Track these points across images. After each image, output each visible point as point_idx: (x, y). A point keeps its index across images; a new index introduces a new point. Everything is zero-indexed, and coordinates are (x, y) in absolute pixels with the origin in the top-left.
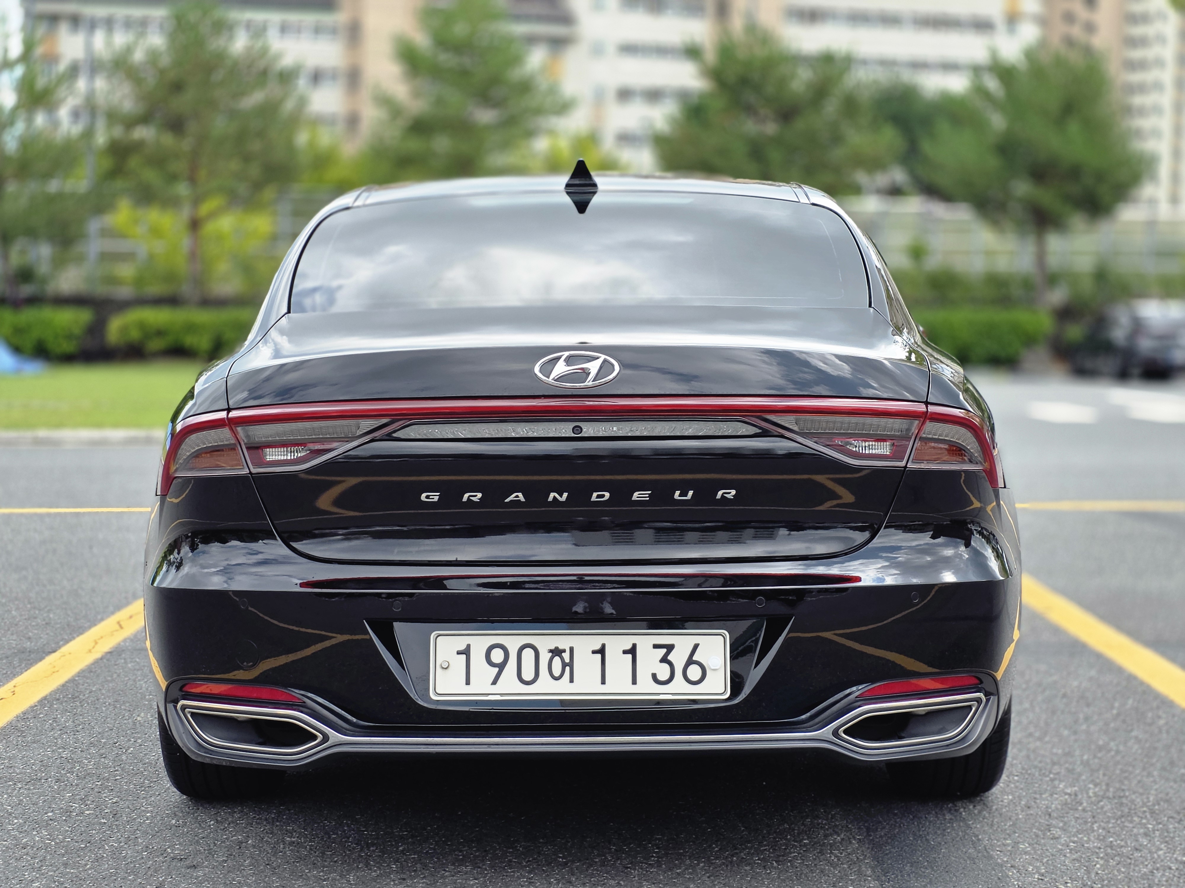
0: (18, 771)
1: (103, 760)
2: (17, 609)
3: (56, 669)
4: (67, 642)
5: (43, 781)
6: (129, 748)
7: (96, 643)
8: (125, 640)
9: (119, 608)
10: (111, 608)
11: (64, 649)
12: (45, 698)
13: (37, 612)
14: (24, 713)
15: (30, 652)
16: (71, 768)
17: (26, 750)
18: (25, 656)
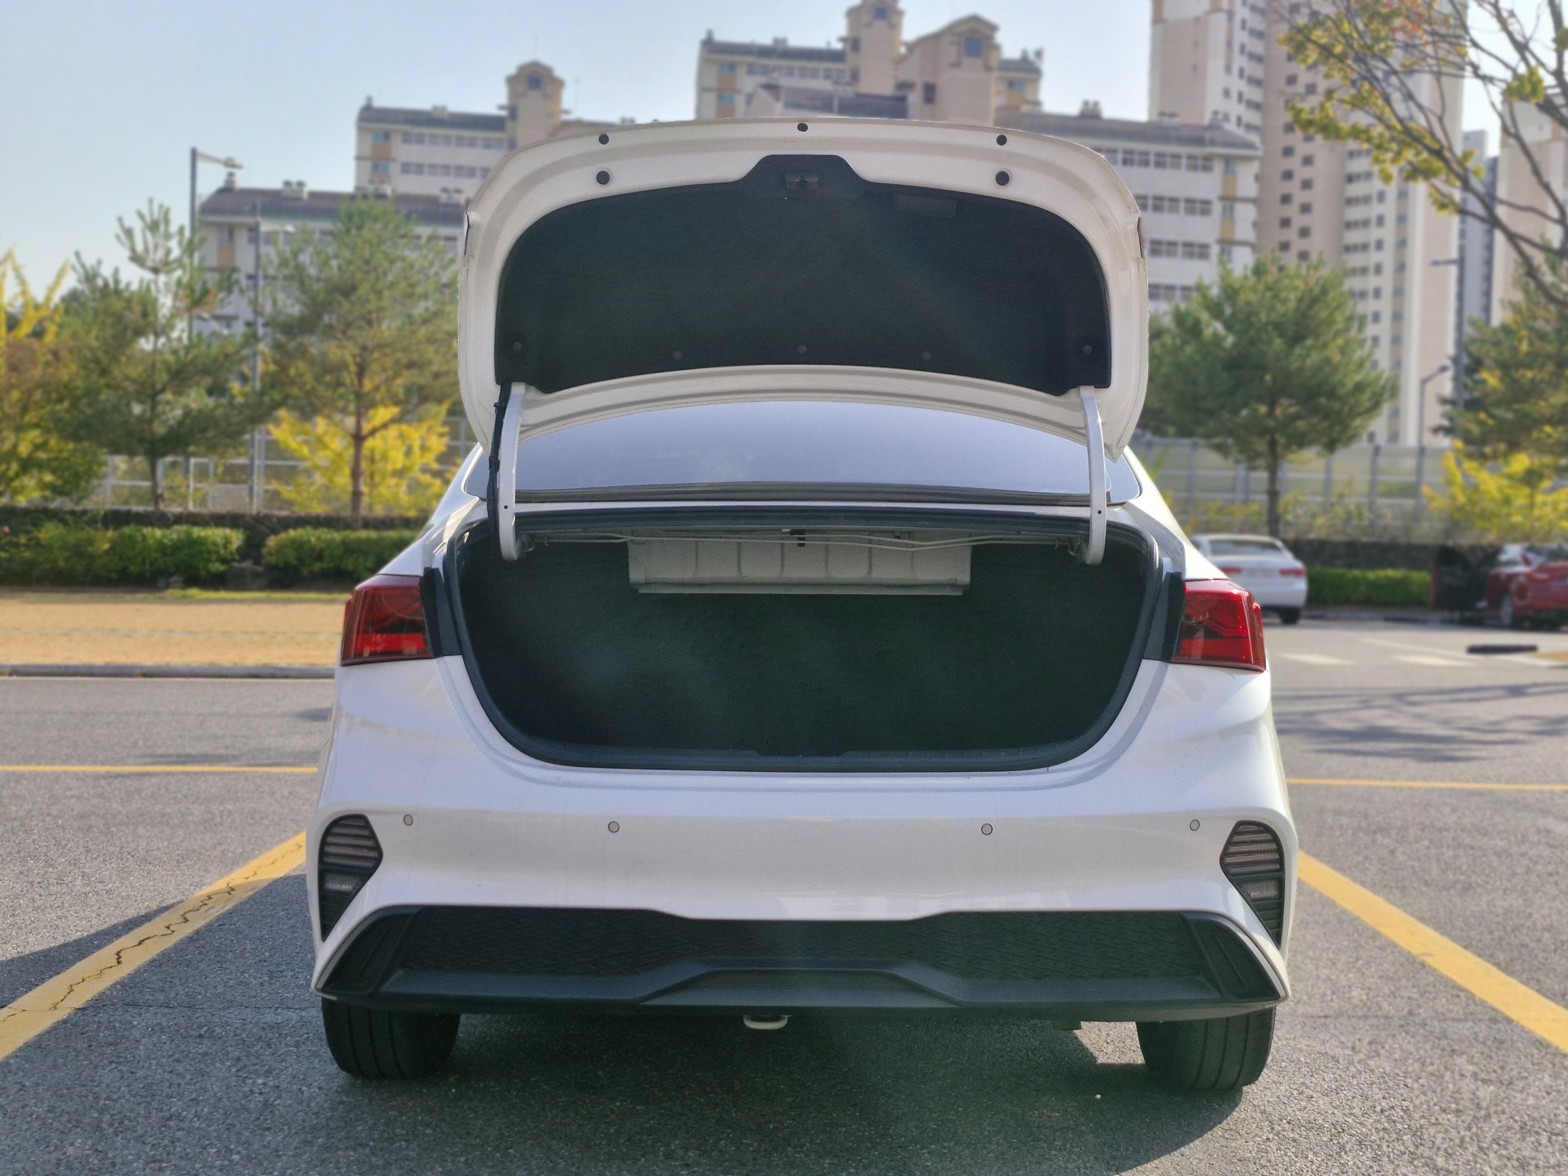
11: (20, 1002)
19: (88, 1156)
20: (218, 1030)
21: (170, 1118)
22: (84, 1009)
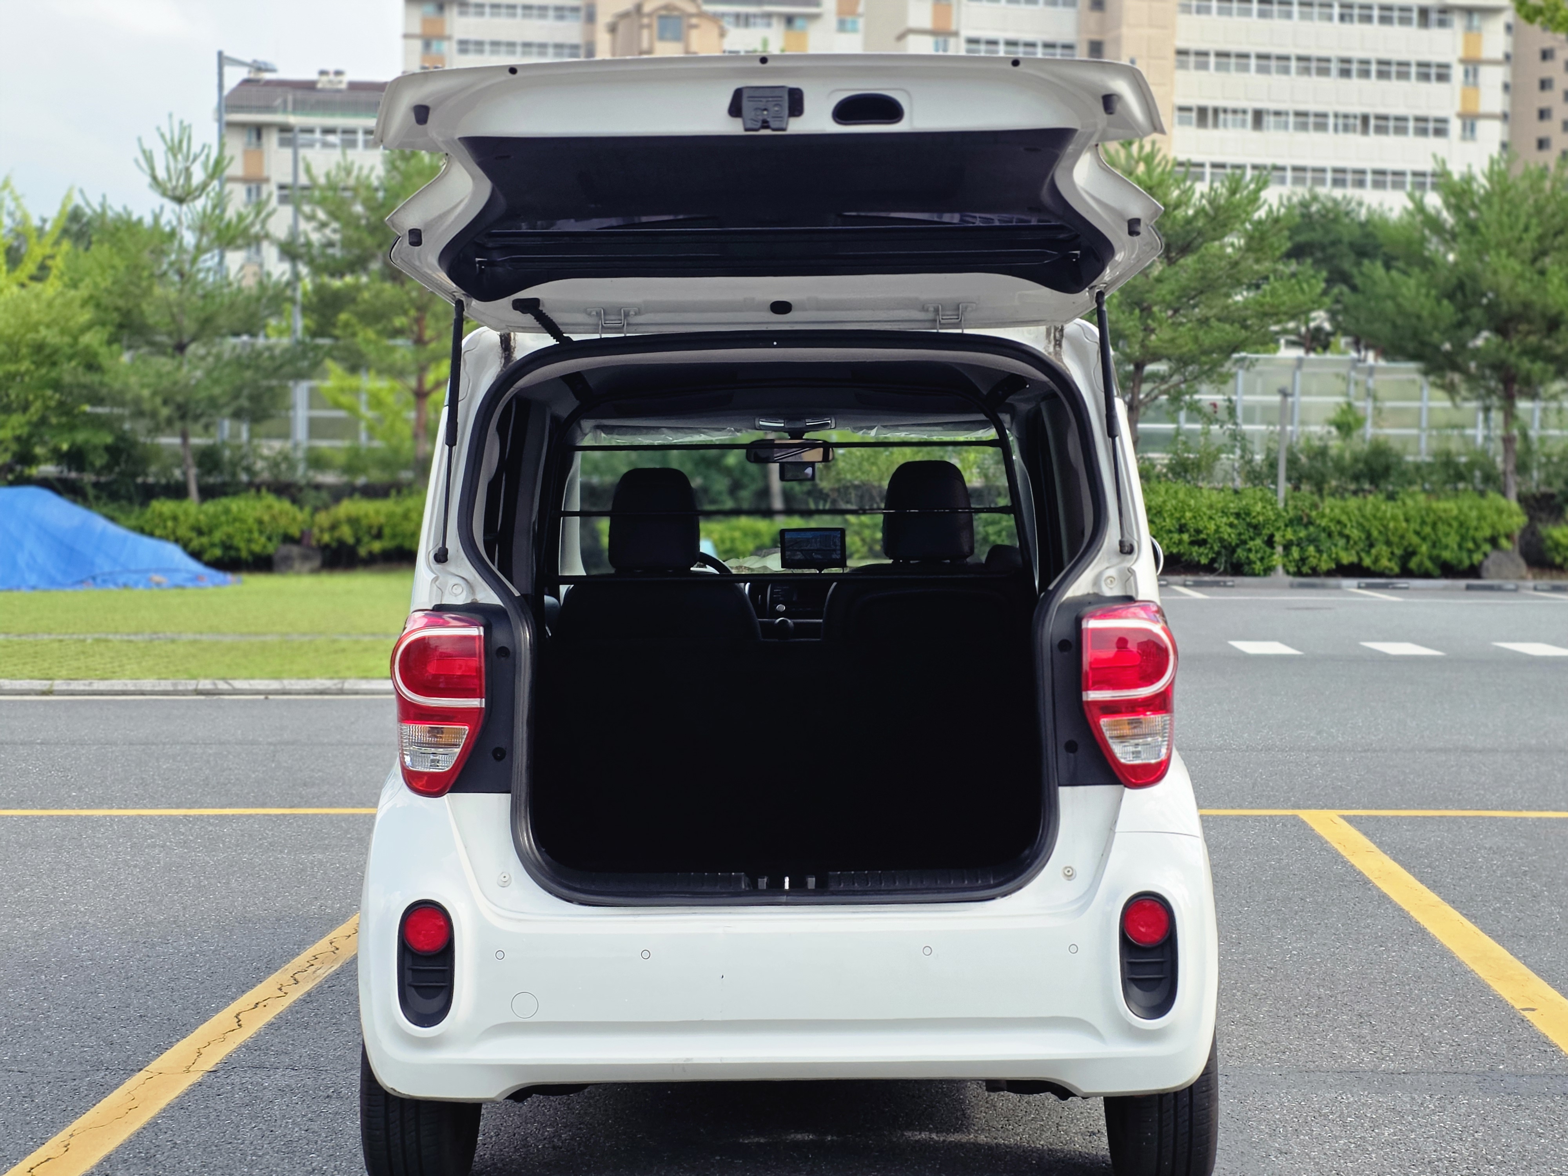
3: (134, 1103)
4: (161, 1051)
7: (200, 1054)
8: (239, 1048)
9: (243, 988)
10: (233, 989)
11: (154, 1066)
12: (108, 1159)
15: (106, 1069)
18: (98, 1077)
22: (215, 1071)
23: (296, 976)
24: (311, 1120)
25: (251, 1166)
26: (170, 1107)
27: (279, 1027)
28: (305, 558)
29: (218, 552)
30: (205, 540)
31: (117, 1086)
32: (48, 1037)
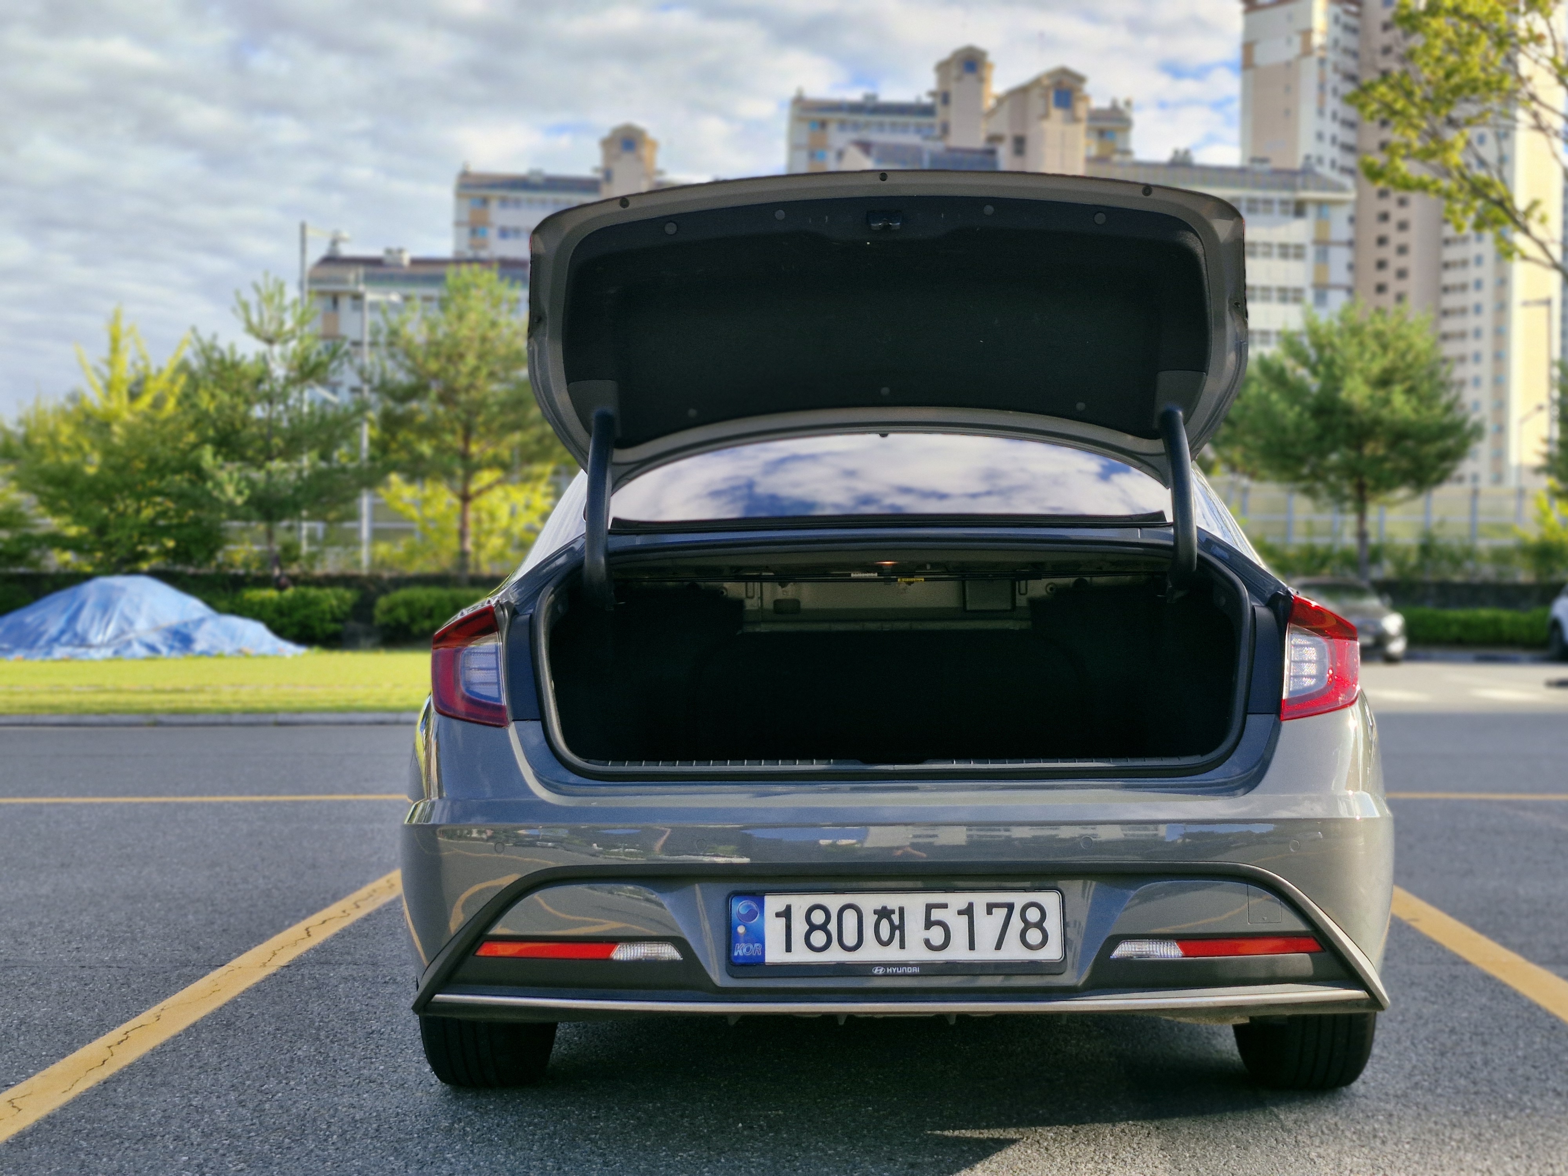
0: (131, 1124)
1: (240, 1109)
2: (196, 912)
3: (217, 988)
4: (240, 953)
5: (158, 1138)
6: (278, 1092)
7: (274, 954)
8: (309, 951)
9: (312, 911)
10: (304, 912)
11: (235, 963)
12: (194, 1025)
13: (217, 916)
14: (163, 1045)
15: (194, 965)
16: (199, 1120)
17: (150, 1096)
18: (186, 970)
19: (314, 1056)
20: (399, 979)
21: (372, 1033)
22: (288, 966)
23: (359, 904)
24: (370, 998)
25: (319, 1029)
26: (249, 990)
27: (343, 937)
28: (368, 635)
29: (295, 630)
30: (285, 620)
31: (202, 976)
32: (143, 945)
